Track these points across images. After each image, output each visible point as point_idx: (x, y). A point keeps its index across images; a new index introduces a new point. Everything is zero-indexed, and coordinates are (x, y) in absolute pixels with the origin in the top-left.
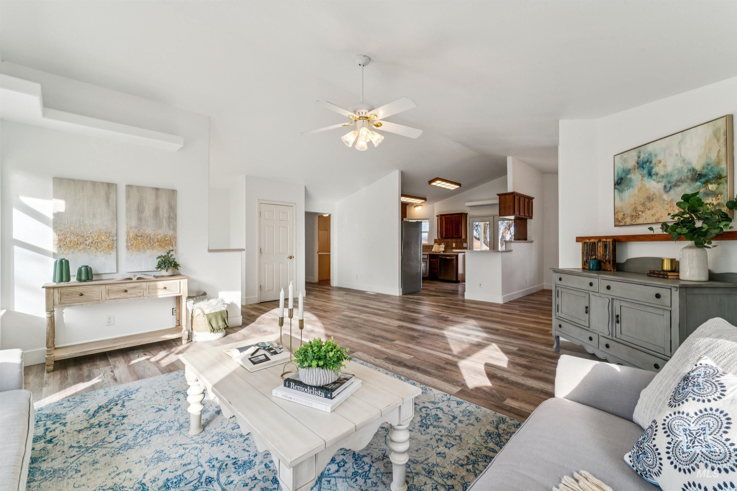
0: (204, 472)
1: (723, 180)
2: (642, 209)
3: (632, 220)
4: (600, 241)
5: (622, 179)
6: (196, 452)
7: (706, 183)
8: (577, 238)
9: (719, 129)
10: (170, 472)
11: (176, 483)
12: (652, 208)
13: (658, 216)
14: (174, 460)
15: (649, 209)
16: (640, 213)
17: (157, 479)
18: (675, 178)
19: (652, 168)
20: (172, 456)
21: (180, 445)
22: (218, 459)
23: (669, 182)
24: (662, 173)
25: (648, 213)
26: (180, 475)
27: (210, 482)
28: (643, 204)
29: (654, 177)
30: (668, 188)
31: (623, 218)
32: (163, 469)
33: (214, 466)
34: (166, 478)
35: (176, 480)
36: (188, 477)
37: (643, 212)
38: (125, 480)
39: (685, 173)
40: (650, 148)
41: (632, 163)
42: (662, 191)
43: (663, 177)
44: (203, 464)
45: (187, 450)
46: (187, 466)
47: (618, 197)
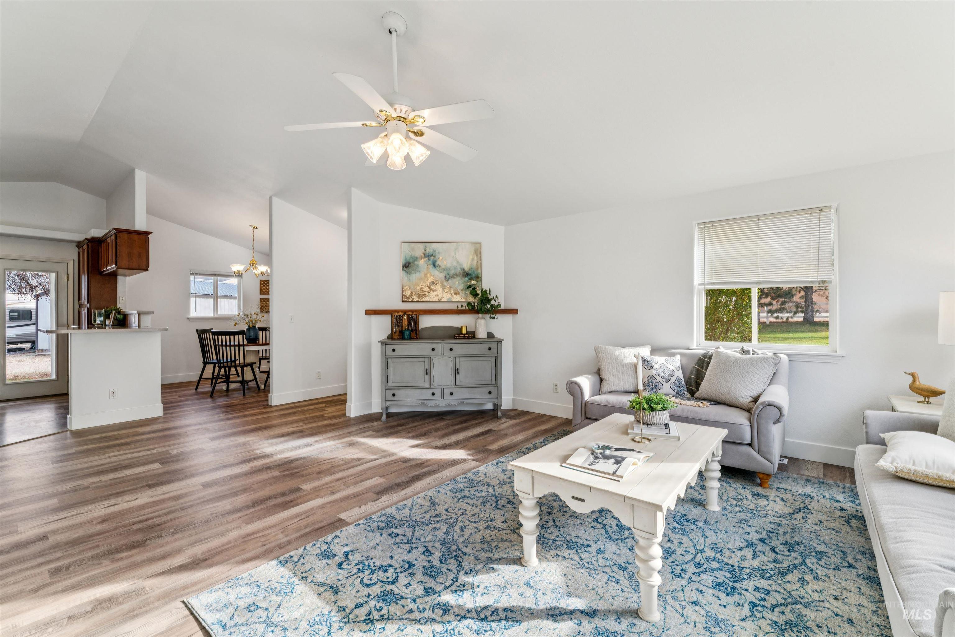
0: (694, 574)
1: (479, 279)
2: (428, 290)
3: (419, 298)
4: (405, 314)
5: (409, 263)
6: (679, 595)
7: (471, 279)
8: (366, 311)
9: (478, 250)
10: (720, 599)
11: (723, 586)
12: (436, 290)
13: (440, 296)
14: (705, 607)
15: (433, 291)
16: (427, 293)
17: (736, 604)
18: (452, 272)
19: (436, 261)
20: (703, 612)
21: (682, 615)
22: (671, 571)
23: (448, 274)
24: (443, 267)
25: (433, 294)
26: (715, 588)
27: (699, 564)
28: (429, 287)
29: (437, 268)
30: (447, 278)
31: (411, 296)
32: (723, 608)
33: (682, 570)
34: (728, 597)
35: (721, 588)
36: (710, 581)
37: (428, 292)
38: (767, 633)
39: (459, 271)
40: (434, 246)
41: (419, 252)
42: (443, 279)
43: (444, 269)
44: (687, 578)
45: (683, 603)
46: (700, 589)
47: (406, 278)
